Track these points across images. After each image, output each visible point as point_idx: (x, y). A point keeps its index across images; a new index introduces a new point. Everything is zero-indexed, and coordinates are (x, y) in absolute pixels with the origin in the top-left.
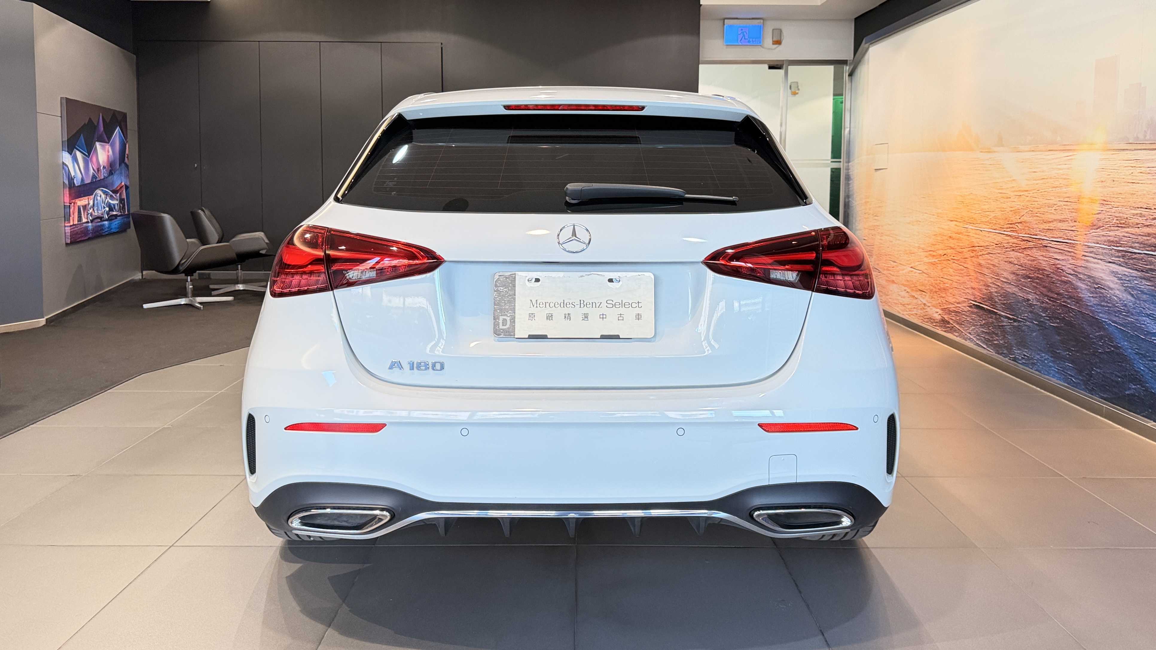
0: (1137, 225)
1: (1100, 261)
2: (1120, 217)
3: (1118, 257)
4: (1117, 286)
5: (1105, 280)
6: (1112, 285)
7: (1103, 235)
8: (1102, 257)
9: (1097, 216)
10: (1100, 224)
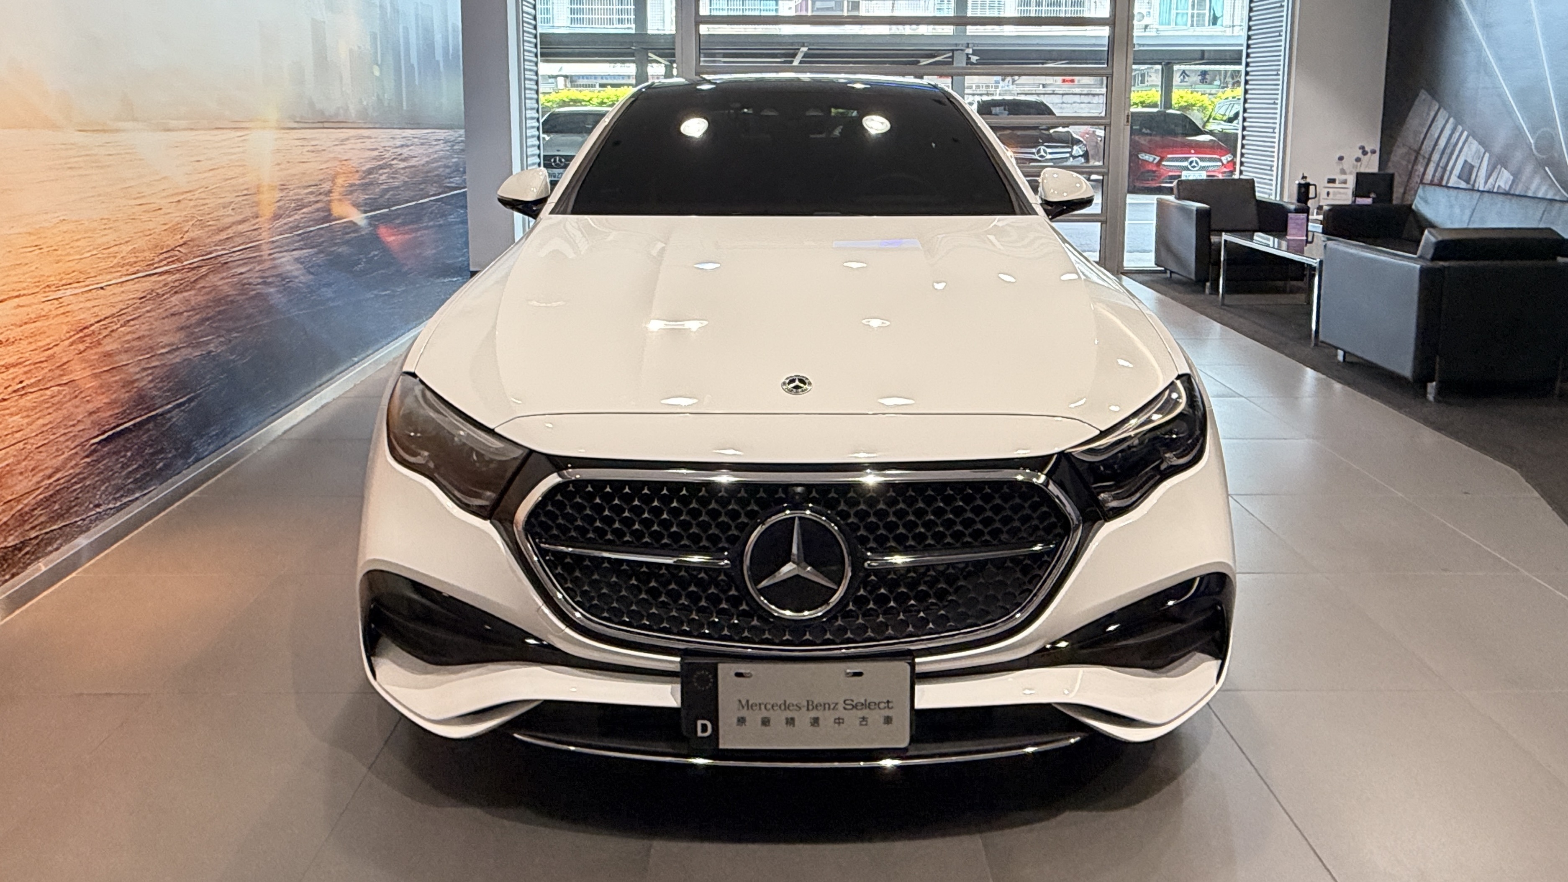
0: (309, 204)
1: (285, 254)
2: (297, 200)
3: (300, 241)
4: (300, 272)
5: (291, 271)
6: (296, 273)
7: (285, 224)
8: (286, 248)
9: (278, 204)
10: (281, 212)
